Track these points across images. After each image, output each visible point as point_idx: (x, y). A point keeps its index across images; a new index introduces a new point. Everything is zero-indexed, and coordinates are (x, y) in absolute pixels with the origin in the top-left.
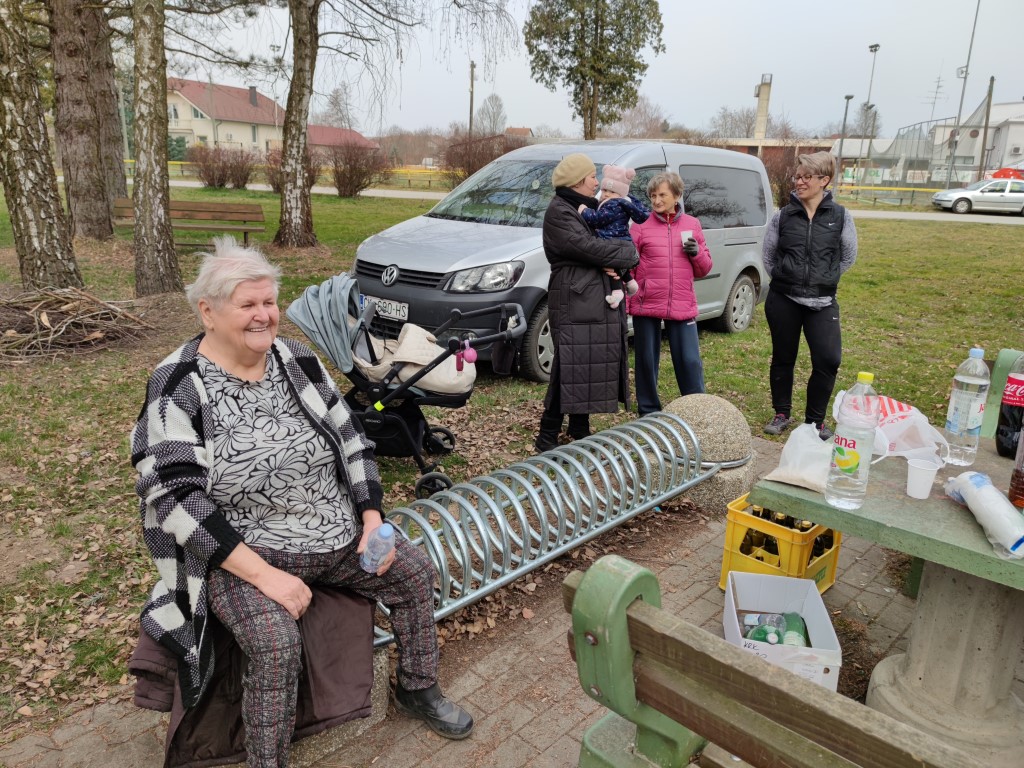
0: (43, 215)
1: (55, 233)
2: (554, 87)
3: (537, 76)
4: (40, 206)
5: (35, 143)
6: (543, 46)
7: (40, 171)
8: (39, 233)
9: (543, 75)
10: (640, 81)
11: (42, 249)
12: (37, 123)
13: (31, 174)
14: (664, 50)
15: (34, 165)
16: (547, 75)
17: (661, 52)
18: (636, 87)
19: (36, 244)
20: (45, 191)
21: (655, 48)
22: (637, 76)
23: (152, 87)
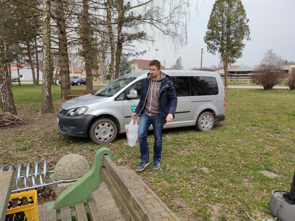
0: (4, 94)
1: (7, 98)
2: (215, 54)
3: (209, 51)
4: (4, 92)
5: (3, 77)
6: (211, 42)
7: (4, 84)
8: (4, 99)
9: (211, 50)
10: (243, 49)
11: (4, 102)
12: (4, 73)
13: (2, 85)
14: (250, 39)
15: (3, 82)
16: (212, 50)
17: (249, 40)
18: (241, 51)
19: (3, 101)
20: (5, 89)
21: (247, 39)
22: (242, 48)
23: (46, 62)
